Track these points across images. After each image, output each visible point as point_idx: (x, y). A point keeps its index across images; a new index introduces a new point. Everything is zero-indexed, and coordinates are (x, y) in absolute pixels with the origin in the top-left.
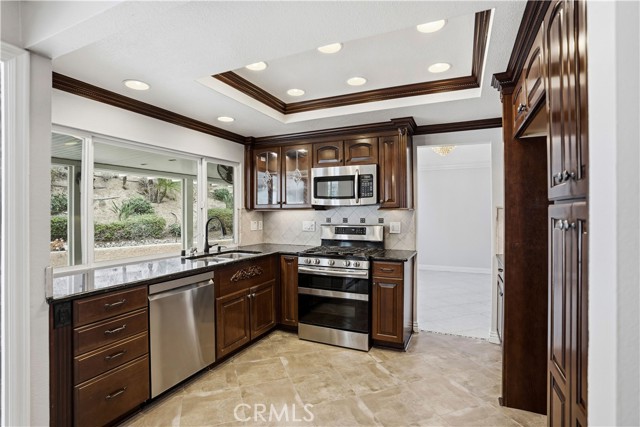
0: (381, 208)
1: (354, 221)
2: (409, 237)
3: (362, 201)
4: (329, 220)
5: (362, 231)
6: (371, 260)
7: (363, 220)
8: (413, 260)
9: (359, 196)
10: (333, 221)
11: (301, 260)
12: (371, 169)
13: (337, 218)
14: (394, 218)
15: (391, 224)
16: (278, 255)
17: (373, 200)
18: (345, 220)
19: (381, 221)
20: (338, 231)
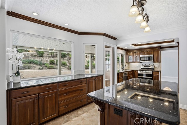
0: (154, 62)
1: (148, 65)
2: (159, 68)
3: (150, 61)
4: (142, 64)
5: (150, 67)
6: (153, 71)
7: (150, 65)
8: (161, 72)
9: (150, 60)
10: (143, 65)
11: (139, 71)
12: (152, 55)
13: (144, 64)
14: (156, 64)
15: (156, 65)
16: (134, 70)
17: (153, 61)
18: (146, 64)
19: (153, 65)
20: (145, 66)
